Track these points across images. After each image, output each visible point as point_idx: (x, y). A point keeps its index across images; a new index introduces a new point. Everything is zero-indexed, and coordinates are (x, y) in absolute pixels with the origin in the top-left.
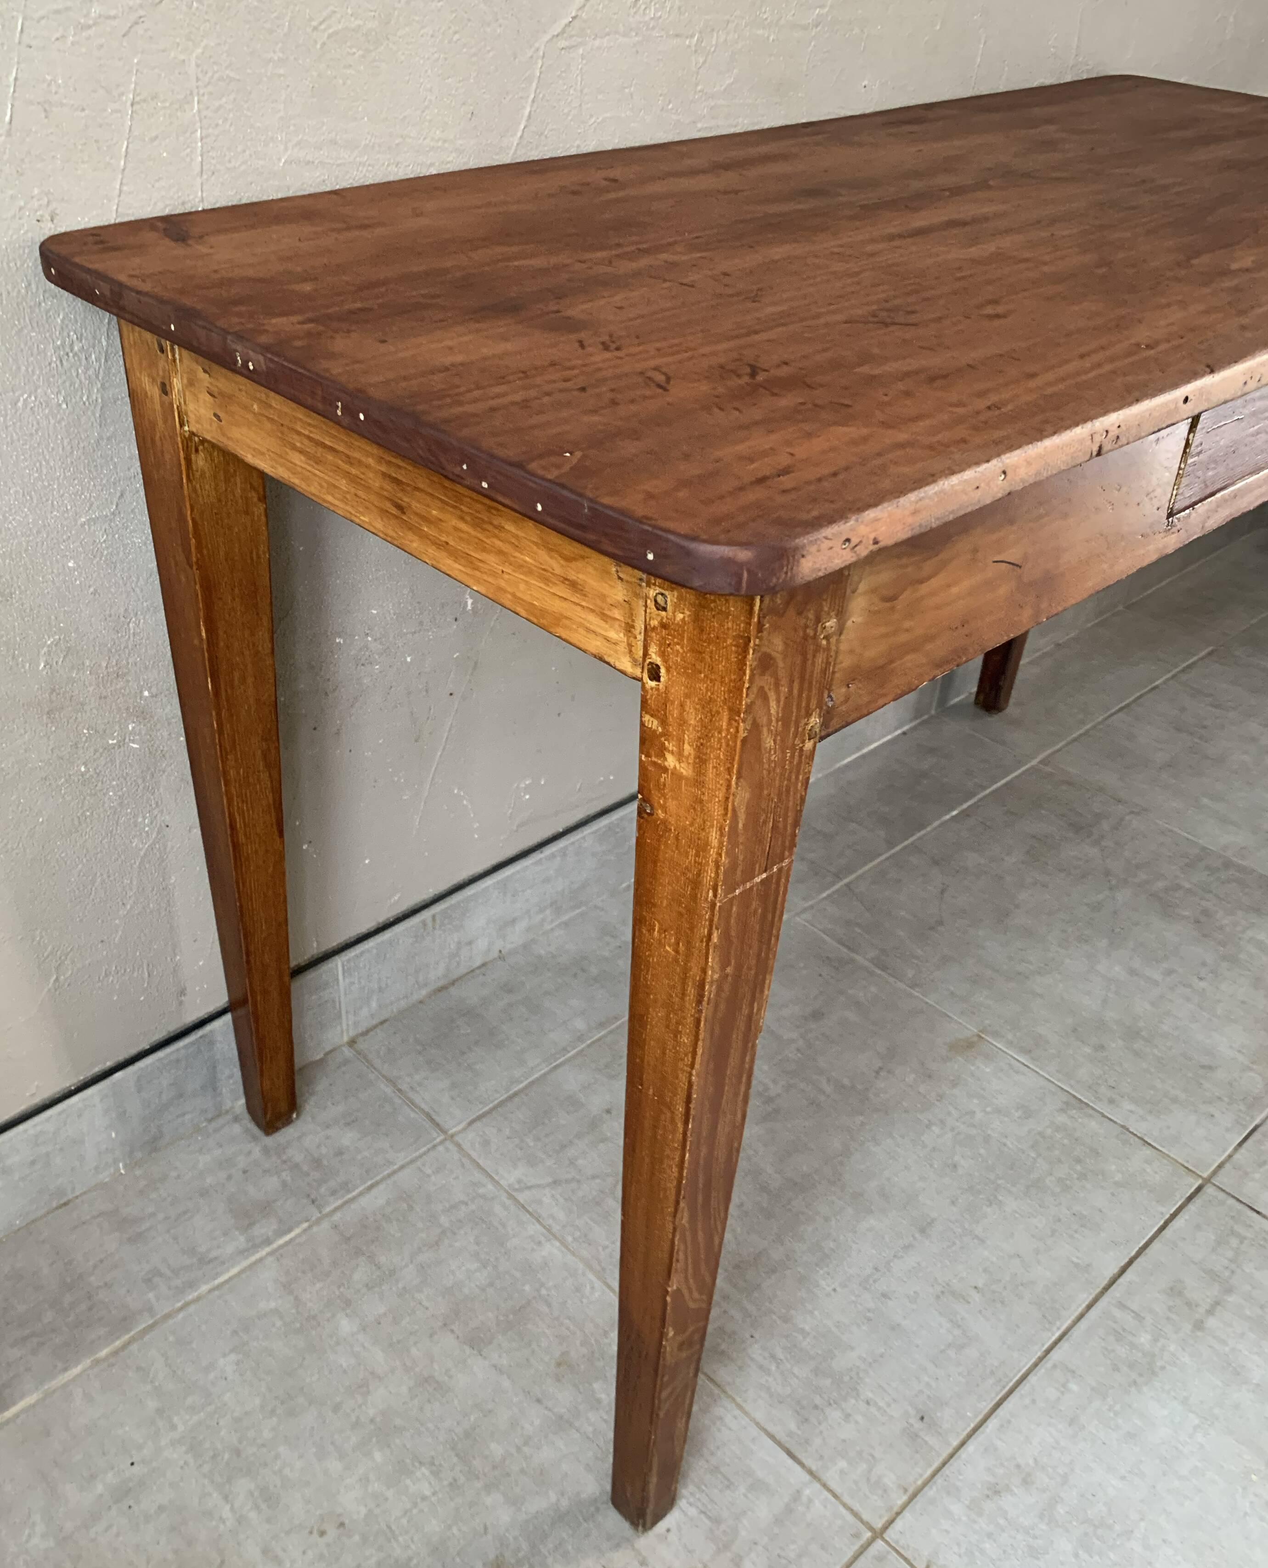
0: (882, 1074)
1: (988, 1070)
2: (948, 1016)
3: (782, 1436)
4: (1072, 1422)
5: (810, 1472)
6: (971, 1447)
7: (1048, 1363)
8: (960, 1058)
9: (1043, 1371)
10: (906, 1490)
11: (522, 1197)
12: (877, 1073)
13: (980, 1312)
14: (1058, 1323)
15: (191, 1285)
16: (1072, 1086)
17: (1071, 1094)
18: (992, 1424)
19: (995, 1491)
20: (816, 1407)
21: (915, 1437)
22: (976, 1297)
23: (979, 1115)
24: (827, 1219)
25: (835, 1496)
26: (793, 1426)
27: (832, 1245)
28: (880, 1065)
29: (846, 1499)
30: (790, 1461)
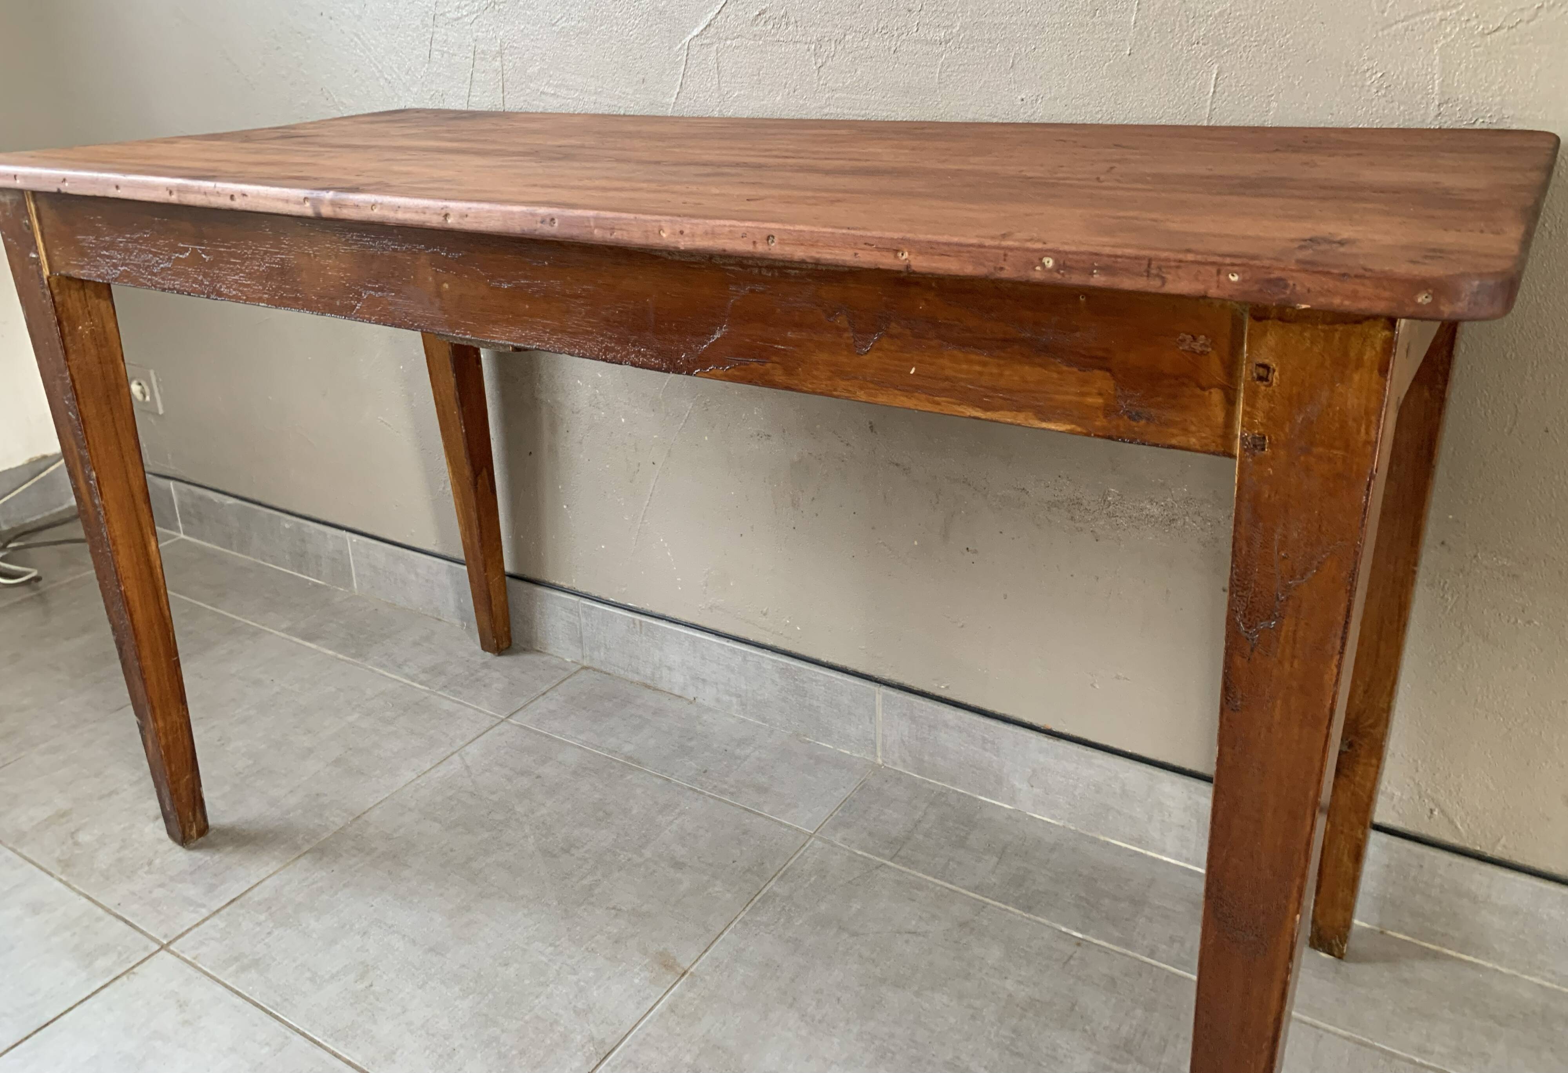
0: (613, 911)
1: (636, 981)
2: (706, 951)
3: (250, 894)
4: (232, 1050)
5: (218, 911)
6: (220, 989)
7: (289, 1033)
8: (647, 960)
9: (283, 1030)
10: (195, 959)
11: (456, 757)
12: (614, 908)
13: (346, 989)
14: (330, 1040)
15: (382, 666)
16: (629, 1046)
17: (617, 1046)
18: (239, 1001)
19: (182, 1005)
20: (270, 908)
21: (236, 959)
22: (361, 986)
23: (574, 978)
24: (441, 895)
25: (198, 925)
26: (256, 899)
27: (416, 901)
28: (623, 908)
29: (196, 930)
30: (228, 900)
